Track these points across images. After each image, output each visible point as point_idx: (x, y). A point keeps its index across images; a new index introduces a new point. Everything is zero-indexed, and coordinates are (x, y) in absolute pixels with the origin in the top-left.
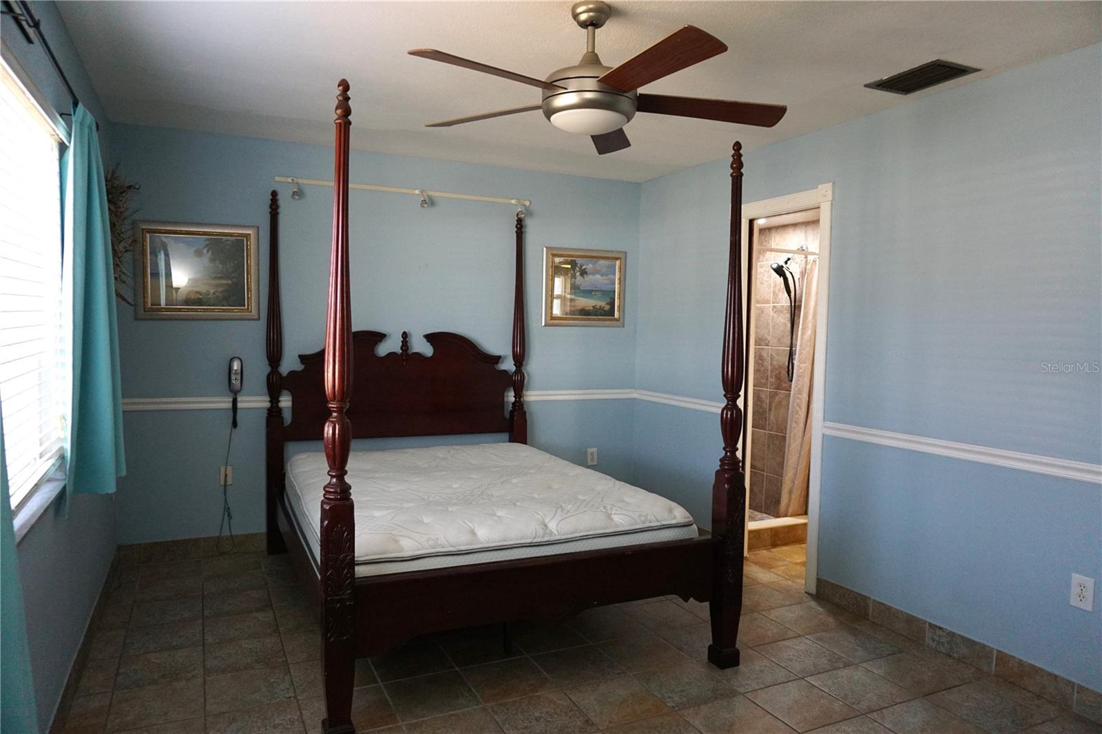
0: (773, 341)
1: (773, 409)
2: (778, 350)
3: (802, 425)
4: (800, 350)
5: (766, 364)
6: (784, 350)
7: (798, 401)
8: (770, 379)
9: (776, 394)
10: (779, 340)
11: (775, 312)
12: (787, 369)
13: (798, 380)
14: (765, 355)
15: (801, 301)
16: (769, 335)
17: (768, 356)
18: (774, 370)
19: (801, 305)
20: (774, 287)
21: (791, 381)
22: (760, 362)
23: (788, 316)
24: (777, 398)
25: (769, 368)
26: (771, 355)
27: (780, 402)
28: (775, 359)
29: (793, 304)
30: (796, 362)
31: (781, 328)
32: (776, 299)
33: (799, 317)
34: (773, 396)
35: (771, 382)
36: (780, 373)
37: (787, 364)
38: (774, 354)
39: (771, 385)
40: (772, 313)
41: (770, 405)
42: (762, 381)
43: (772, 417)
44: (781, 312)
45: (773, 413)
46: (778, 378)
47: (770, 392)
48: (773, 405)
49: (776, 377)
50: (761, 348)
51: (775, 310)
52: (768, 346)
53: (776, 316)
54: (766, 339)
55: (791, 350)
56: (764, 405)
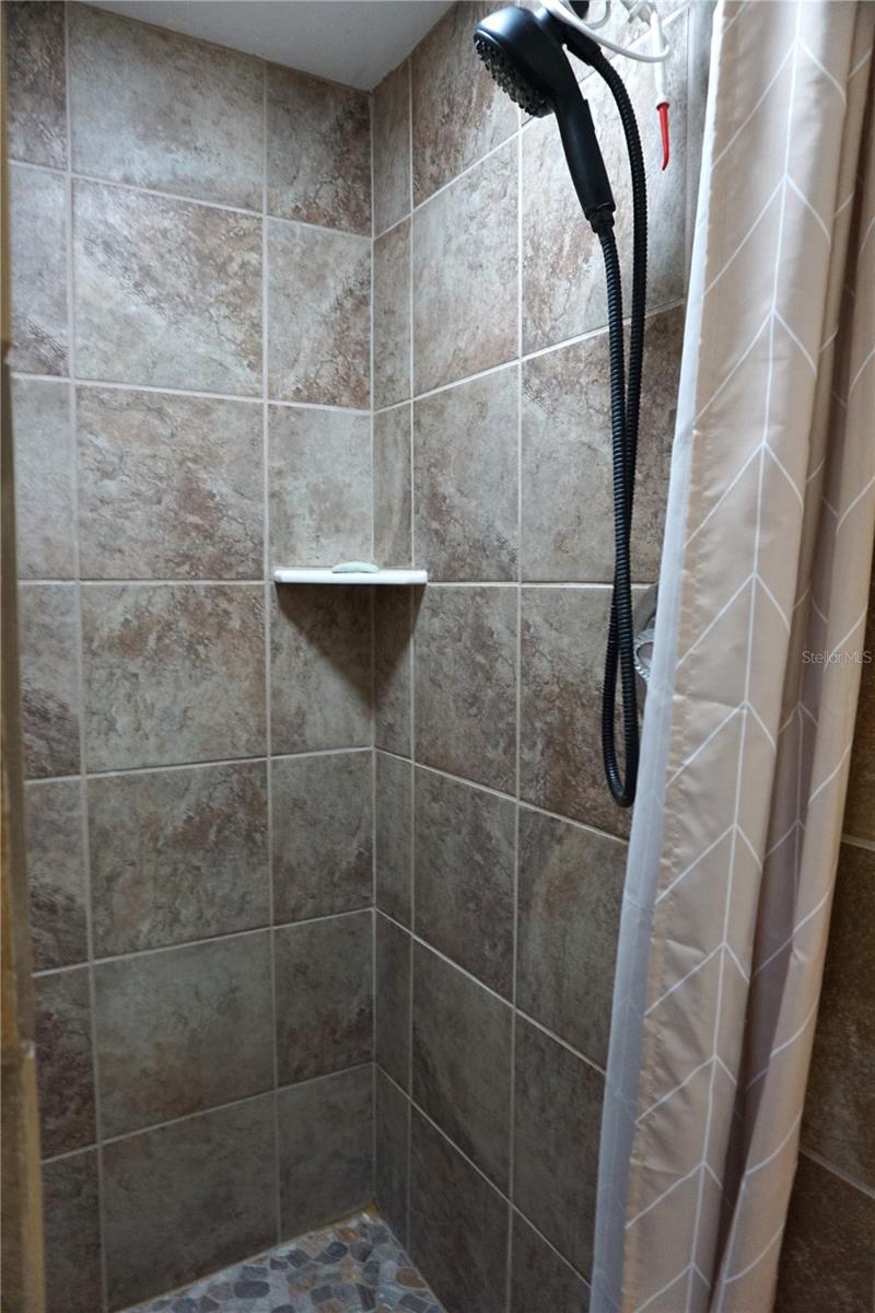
0: (531, 552)
1: (539, 906)
2: (557, 596)
3: (704, 1167)
4: (688, 592)
5: (502, 669)
6: (586, 596)
7: (676, 986)
8: (523, 753)
9: (552, 834)
10: (560, 544)
11: (538, 396)
12: (598, 709)
13: (670, 832)
14: (496, 623)
15: (678, 288)
16: (511, 520)
17: (513, 633)
18: (541, 704)
19: (680, 313)
20: (531, 262)
21: (628, 798)
22: (480, 658)
23: (602, 397)
24: (556, 852)
25: (519, 693)
26: (526, 626)
27: (569, 880)
28: (545, 648)
29: (627, 322)
30: (653, 673)
31: (569, 478)
32: (538, 323)
33: (672, 390)
34: (539, 839)
35: (525, 765)
36: (567, 726)
37: (600, 674)
38: (536, 619)
39: (527, 783)
40: (523, 406)
41: (526, 885)
42: (491, 754)
43: (534, 948)
44: (565, 384)
45: (537, 927)
46: (559, 748)
47: (523, 812)
48: (540, 888)
49: (549, 743)
50: (483, 593)
51: (535, 382)
52: (509, 579)
53: (541, 415)
54: (503, 544)
55: (621, 596)
56: (502, 878)
